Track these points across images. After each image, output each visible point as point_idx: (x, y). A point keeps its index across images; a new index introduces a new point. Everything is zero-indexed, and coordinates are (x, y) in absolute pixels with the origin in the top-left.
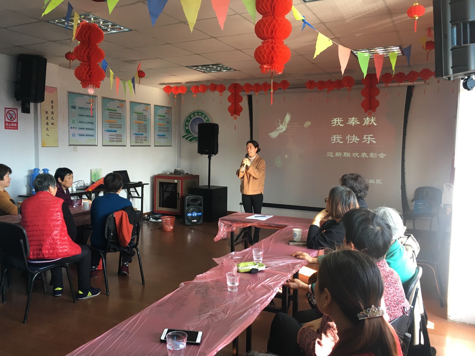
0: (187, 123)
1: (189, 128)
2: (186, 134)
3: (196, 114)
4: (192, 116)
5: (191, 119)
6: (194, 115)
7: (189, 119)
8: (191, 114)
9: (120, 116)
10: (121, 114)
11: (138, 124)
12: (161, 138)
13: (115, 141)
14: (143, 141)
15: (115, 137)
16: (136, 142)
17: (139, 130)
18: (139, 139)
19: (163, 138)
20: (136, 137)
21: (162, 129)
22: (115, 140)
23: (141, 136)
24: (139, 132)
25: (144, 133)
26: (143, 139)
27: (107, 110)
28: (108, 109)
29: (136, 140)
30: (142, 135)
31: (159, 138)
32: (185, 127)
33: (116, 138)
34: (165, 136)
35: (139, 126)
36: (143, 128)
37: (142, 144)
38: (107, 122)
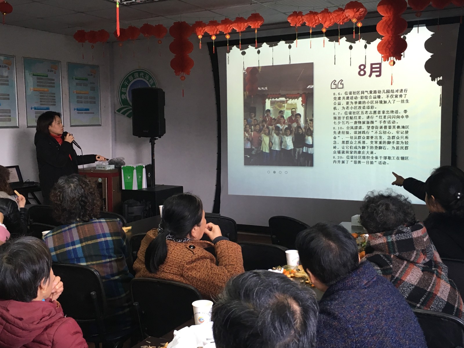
0: (123, 90)
1: (126, 97)
2: (123, 106)
5: (129, 82)
6: (133, 76)
10: (7, 77)
11: (38, 92)
12: (83, 113)
17: (41, 101)
19: (85, 113)
21: (83, 100)
24: (41, 104)
25: (51, 107)
31: (78, 113)
32: (121, 96)
34: (88, 110)
35: (41, 96)
36: (48, 99)
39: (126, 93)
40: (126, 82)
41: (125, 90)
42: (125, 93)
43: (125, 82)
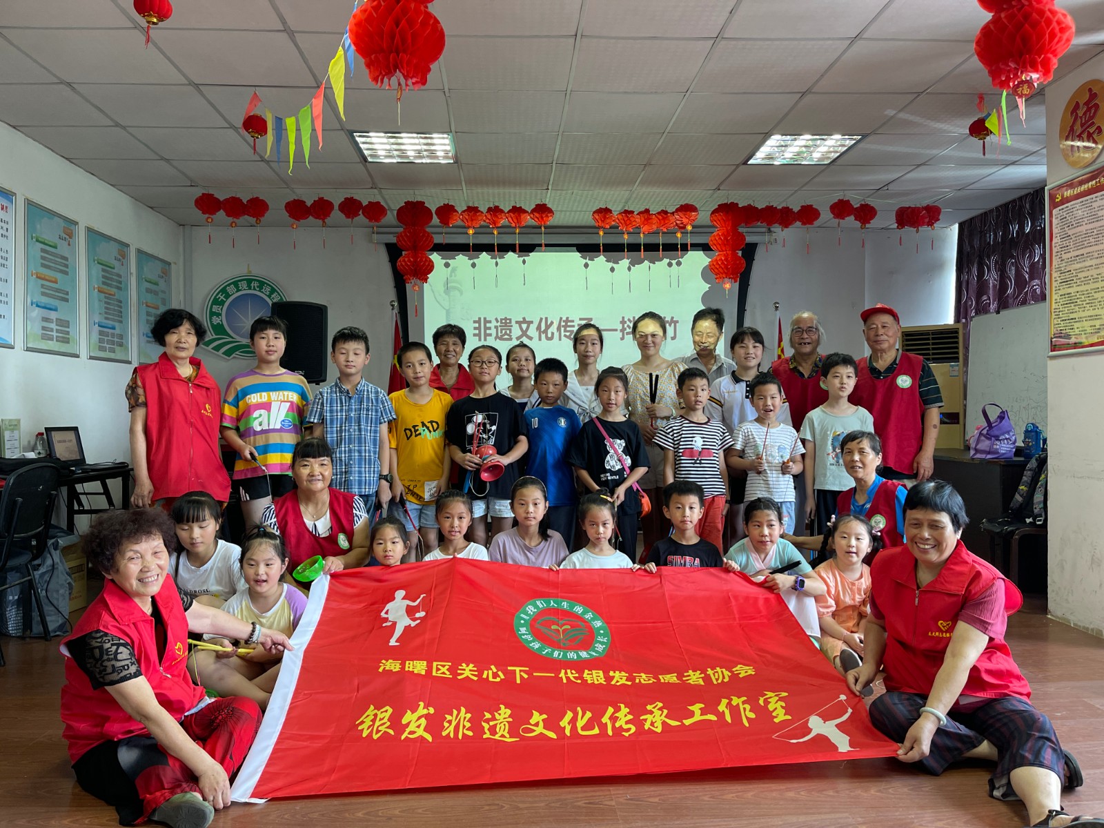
0: (215, 309)
1: (221, 321)
3: (244, 285)
4: (231, 289)
5: (228, 296)
6: (237, 286)
7: (222, 297)
8: (229, 285)
9: (64, 266)
10: (66, 259)
11: (103, 295)
13: (55, 340)
14: (115, 347)
15: (53, 326)
16: (102, 349)
17: (106, 313)
18: (106, 338)
20: (101, 333)
22: (55, 334)
23: (110, 331)
24: (106, 318)
25: (117, 324)
26: (116, 340)
27: (37, 241)
28: (40, 239)
29: (101, 341)
30: (113, 328)
31: (148, 342)
32: (211, 319)
33: (58, 331)
35: (105, 303)
36: (114, 310)
37: (112, 356)
38: (37, 277)
39: (221, 315)
40: (221, 295)
41: (220, 309)
42: (219, 315)
43: (219, 296)
